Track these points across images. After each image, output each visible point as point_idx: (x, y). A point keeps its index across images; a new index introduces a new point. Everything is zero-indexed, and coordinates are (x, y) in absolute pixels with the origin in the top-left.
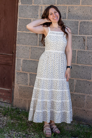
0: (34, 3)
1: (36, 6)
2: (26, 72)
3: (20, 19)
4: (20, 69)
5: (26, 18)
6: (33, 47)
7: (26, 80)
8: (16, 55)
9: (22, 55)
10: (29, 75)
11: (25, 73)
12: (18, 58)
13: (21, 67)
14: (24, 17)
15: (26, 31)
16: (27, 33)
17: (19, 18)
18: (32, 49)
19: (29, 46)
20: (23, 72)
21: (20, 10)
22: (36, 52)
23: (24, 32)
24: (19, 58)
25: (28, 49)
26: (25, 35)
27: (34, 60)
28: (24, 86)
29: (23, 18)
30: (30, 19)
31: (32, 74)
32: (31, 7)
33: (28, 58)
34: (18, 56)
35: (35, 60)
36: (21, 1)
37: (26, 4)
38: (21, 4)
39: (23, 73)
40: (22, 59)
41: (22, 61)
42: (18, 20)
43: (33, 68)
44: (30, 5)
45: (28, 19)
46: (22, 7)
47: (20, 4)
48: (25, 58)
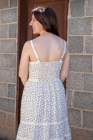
0: (86, 15)
1: (89, 17)
2: (79, 109)
3: (70, 37)
4: (72, 104)
5: (77, 36)
6: (87, 74)
7: (79, 120)
8: (67, 85)
9: (74, 86)
10: (82, 112)
11: (77, 110)
12: (69, 89)
13: (73, 101)
14: (75, 34)
15: (78, 53)
16: (78, 55)
17: (68, 35)
18: (86, 77)
19: (82, 73)
20: (75, 108)
21: (69, 25)
22: (90, 81)
23: (75, 54)
24: (71, 90)
25: (80, 77)
26: (77, 58)
27: (88, 92)
28: (77, 127)
29: (73, 35)
30: (82, 36)
31: (86, 111)
32: (82, 19)
33: (81, 90)
34: (69, 87)
35: (90, 92)
36: (71, 13)
37: (76, 16)
38: (71, 17)
39: (75, 110)
40: (74, 91)
41: (73, 93)
42: (68, 38)
43: (87, 103)
44: (82, 17)
45: (79, 36)
46: (72, 20)
47: (69, 17)
48: (77, 89)
